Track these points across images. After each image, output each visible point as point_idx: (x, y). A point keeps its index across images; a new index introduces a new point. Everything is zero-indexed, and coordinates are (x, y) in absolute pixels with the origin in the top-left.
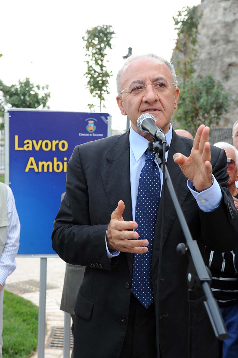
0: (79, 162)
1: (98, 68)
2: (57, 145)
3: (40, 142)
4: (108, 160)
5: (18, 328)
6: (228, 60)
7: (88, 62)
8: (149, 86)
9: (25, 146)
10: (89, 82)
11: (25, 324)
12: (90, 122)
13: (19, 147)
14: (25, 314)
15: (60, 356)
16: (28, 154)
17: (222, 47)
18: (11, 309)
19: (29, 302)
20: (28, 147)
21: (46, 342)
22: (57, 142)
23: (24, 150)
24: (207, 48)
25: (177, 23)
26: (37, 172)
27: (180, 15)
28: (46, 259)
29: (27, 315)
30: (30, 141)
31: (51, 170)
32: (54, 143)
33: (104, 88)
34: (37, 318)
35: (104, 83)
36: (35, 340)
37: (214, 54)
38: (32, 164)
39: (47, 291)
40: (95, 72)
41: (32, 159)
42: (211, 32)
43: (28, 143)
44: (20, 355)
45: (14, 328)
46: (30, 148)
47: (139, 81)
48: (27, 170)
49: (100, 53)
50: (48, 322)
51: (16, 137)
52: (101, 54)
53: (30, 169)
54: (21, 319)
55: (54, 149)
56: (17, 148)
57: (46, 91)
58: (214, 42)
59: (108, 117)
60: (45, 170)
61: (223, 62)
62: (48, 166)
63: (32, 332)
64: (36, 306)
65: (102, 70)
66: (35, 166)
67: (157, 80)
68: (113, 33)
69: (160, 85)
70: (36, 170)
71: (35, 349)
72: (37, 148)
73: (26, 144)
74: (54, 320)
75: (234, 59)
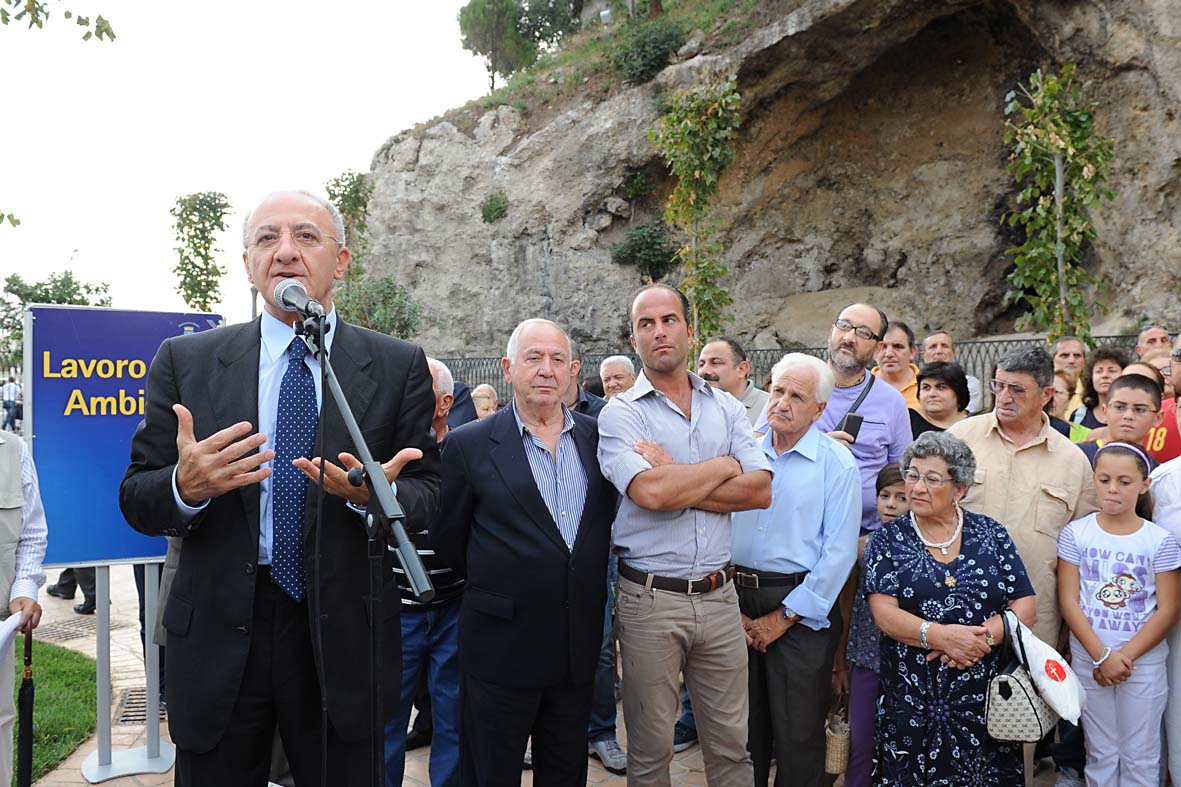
0: (169, 365)
1: (199, 261)
2: (126, 368)
3: (93, 362)
4: (221, 362)
5: (57, 698)
6: (414, 258)
7: (181, 251)
8: (286, 236)
9: (64, 371)
10: (184, 283)
11: (71, 691)
12: (186, 328)
13: (51, 371)
14: (71, 674)
15: (142, 734)
16: (69, 385)
17: (405, 238)
18: (42, 668)
19: (76, 653)
20: (69, 372)
21: (112, 716)
22: (126, 362)
23: (62, 377)
24: (383, 237)
25: (333, 196)
26: (87, 416)
27: (338, 185)
28: (108, 567)
29: (74, 674)
30: (74, 362)
31: (114, 412)
32: (120, 364)
33: (211, 293)
34: (93, 678)
35: (211, 285)
36: (92, 714)
37: (393, 248)
38: (77, 402)
39: (112, 633)
40: (194, 266)
41: (77, 393)
42: (387, 216)
43: (70, 365)
44: (64, 742)
45: (50, 698)
46: (74, 374)
47: (270, 226)
48: (67, 412)
49: (204, 236)
50: (115, 683)
51: (47, 355)
52: (205, 238)
53: (73, 410)
54: (63, 683)
55: (119, 375)
56: (47, 374)
57: (103, 296)
58: (392, 230)
59: (220, 321)
60: (104, 412)
61: (407, 260)
62: (109, 404)
63: (85, 702)
64: (91, 660)
65: (207, 264)
66: (83, 405)
67: (301, 227)
68: (226, 205)
69: (305, 235)
70: (86, 412)
71: (92, 730)
72: (87, 374)
73: (65, 367)
74: (127, 678)
75: (424, 257)
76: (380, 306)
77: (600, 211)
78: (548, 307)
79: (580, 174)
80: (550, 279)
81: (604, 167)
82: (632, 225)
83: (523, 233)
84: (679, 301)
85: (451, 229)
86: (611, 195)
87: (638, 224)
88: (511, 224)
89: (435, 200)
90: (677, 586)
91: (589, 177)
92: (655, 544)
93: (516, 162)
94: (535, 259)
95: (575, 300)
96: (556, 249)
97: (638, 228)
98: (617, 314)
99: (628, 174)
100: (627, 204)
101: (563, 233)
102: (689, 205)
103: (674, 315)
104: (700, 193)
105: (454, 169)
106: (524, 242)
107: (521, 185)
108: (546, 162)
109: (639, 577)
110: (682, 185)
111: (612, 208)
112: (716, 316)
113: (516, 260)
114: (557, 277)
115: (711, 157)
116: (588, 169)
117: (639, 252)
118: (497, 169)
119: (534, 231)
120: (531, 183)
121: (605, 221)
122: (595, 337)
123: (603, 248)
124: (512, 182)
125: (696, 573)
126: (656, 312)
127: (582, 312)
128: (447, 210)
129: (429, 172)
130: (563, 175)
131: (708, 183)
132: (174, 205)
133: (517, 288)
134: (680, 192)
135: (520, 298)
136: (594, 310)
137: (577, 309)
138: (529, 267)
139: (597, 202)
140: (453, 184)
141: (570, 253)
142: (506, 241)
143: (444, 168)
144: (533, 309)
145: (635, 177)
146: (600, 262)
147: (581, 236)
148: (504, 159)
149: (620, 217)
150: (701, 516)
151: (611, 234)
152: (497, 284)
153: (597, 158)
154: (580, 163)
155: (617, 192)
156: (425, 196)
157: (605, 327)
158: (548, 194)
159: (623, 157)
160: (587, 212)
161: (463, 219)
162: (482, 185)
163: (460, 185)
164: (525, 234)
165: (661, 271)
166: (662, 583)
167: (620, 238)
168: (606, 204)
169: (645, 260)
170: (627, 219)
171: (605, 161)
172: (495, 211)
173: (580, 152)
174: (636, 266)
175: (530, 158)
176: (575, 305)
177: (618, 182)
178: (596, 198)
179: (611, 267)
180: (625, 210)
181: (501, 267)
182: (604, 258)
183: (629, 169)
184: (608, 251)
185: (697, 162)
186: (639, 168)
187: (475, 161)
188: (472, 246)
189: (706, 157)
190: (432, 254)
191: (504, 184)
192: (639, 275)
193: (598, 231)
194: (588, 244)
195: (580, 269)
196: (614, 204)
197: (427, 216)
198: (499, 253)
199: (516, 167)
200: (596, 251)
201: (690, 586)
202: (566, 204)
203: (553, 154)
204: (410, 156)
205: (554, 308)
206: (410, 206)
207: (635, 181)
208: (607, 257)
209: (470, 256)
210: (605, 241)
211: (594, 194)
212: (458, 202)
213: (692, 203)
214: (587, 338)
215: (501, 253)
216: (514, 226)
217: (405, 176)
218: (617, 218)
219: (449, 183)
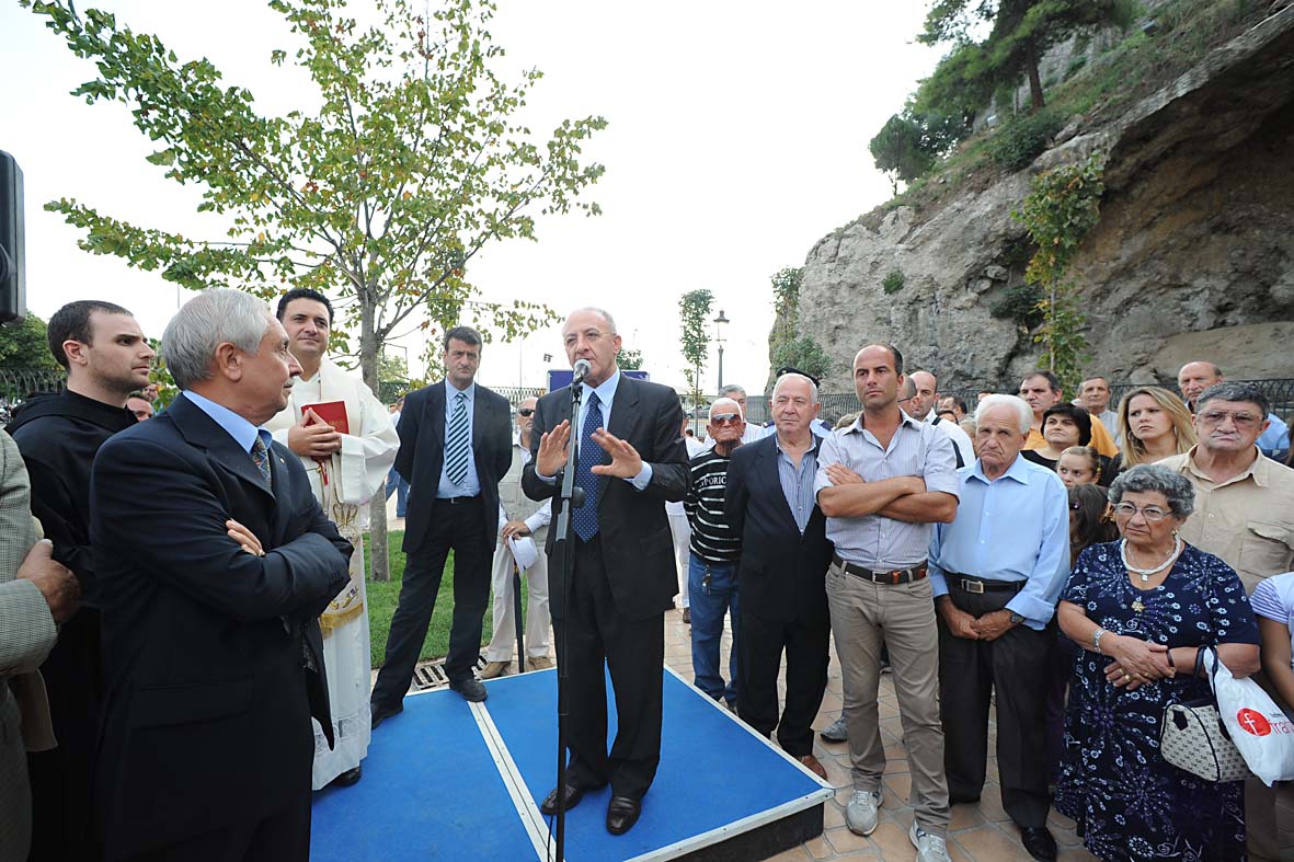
1: (695, 334)
6: (835, 323)
7: (685, 328)
8: (580, 337)
10: (686, 348)
17: (827, 309)
24: (812, 310)
25: (776, 285)
27: (779, 277)
33: (702, 353)
35: (702, 348)
37: (819, 317)
40: (693, 337)
42: (816, 295)
47: (572, 333)
49: (697, 317)
52: (698, 318)
57: (637, 357)
58: (819, 304)
61: (829, 325)
65: (699, 335)
67: (588, 330)
68: (710, 297)
69: (590, 335)
75: (841, 322)
76: (802, 358)
77: (981, 278)
78: (935, 354)
79: (964, 250)
80: (938, 333)
81: (985, 242)
82: (1009, 288)
83: (916, 300)
84: (892, 356)
85: (860, 301)
86: (990, 264)
87: (1016, 285)
88: (906, 294)
89: (849, 281)
90: (865, 574)
91: (971, 252)
92: (846, 542)
93: (911, 247)
94: (924, 318)
95: (958, 348)
96: (942, 310)
97: (1016, 288)
98: (994, 358)
99: (1006, 245)
100: (1005, 270)
101: (949, 297)
102: (1049, 267)
103: (884, 367)
104: (1060, 255)
105: (864, 257)
106: (916, 306)
107: (915, 263)
108: (935, 244)
110: (1043, 252)
111: (991, 274)
112: (1072, 358)
113: (910, 320)
114: (943, 331)
115: (1071, 224)
116: (970, 247)
117: (1015, 307)
118: (896, 254)
119: (925, 297)
120: (922, 261)
121: (986, 285)
122: (974, 376)
123: (983, 306)
124: (907, 262)
125: (881, 567)
127: (964, 357)
128: (859, 288)
129: (845, 262)
130: (948, 253)
131: (1067, 247)
132: (681, 299)
133: (911, 341)
134: (1040, 257)
135: (913, 348)
136: (974, 355)
137: (960, 355)
138: (921, 325)
139: (978, 271)
140: (863, 268)
141: (955, 312)
142: (903, 306)
143: (856, 257)
144: (923, 356)
145: (1012, 247)
146: (982, 318)
147: (963, 298)
148: (901, 246)
149: (999, 281)
151: (991, 295)
152: (895, 339)
153: (978, 235)
154: (963, 241)
155: (995, 261)
156: (842, 278)
157: (983, 368)
158: (937, 268)
159: (1001, 232)
160: (970, 279)
161: (869, 293)
162: (884, 267)
163: (868, 269)
164: (917, 300)
165: (1036, 321)
166: (853, 569)
167: (999, 297)
168: (986, 272)
169: (1021, 314)
170: (1005, 282)
171: (985, 237)
172: (894, 285)
173: (963, 233)
174: (1013, 319)
175: (922, 243)
176: (958, 352)
177: (997, 253)
178: (977, 267)
179: (990, 321)
180: (1004, 274)
181: (898, 326)
182: (983, 314)
183: (1007, 241)
184: (988, 309)
185: (1056, 230)
186: (1016, 240)
187: (879, 250)
188: (876, 312)
189: (1065, 226)
190: (847, 319)
191: (901, 265)
192: (1015, 326)
193: (979, 294)
194: (970, 304)
195: (963, 324)
196: (993, 271)
197: (844, 292)
198: (897, 315)
199: (911, 251)
200: (977, 310)
201: (874, 577)
202: (951, 274)
203: (941, 237)
204: (833, 252)
205: (940, 355)
206: (832, 286)
207: (1013, 250)
208: (987, 314)
209: (874, 319)
210: (985, 300)
211: (976, 264)
212: (866, 281)
213: (1051, 264)
214: (967, 377)
215: (899, 316)
216: (909, 295)
217: (828, 266)
218: (996, 282)
219: (860, 268)
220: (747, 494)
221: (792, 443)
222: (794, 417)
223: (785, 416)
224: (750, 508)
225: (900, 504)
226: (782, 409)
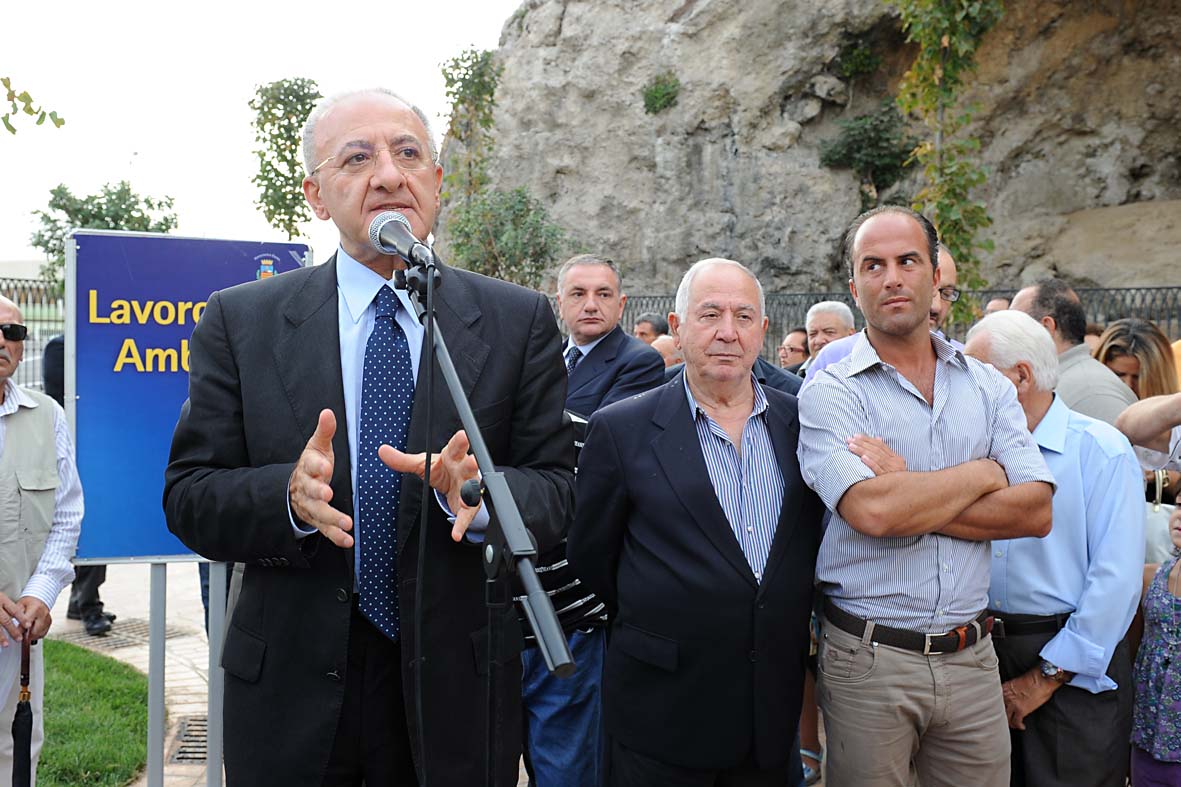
1: (284, 168)
2: (189, 312)
3: (150, 304)
4: (288, 321)
5: (102, 725)
6: (554, 162)
7: (262, 155)
8: (384, 154)
9: (114, 315)
10: (265, 196)
11: (118, 716)
12: (263, 262)
13: (98, 316)
14: (119, 693)
15: (201, 777)
16: (121, 332)
17: (542, 136)
18: (84, 684)
19: (126, 666)
20: (120, 316)
21: (166, 751)
22: (189, 305)
23: (112, 323)
24: (514, 136)
25: (451, 82)
26: (142, 372)
27: (457, 66)
28: (165, 564)
29: (123, 694)
30: (125, 304)
31: (174, 368)
32: (183, 307)
33: (298, 209)
34: (144, 701)
35: (298, 199)
36: (142, 748)
37: (527, 148)
38: (129, 355)
40: (278, 174)
41: (129, 343)
42: (520, 106)
43: (121, 307)
44: (107, 783)
45: (93, 723)
46: (126, 319)
47: (361, 142)
48: (118, 368)
50: (172, 709)
51: (93, 294)
52: (290, 138)
53: (125, 364)
54: (109, 705)
55: (181, 321)
56: (94, 318)
57: (167, 212)
58: (526, 125)
59: (306, 253)
60: (162, 368)
61: (545, 165)
62: (169, 357)
63: (135, 731)
64: (143, 676)
65: (293, 171)
66: (136, 359)
67: (401, 141)
68: (316, 96)
69: (407, 151)
70: (140, 368)
71: (141, 768)
72: (142, 319)
73: (115, 309)
74: (186, 702)
75: (567, 161)
76: (509, 226)
77: (805, 96)
78: (730, 227)
79: (778, 44)
80: (735, 190)
81: (812, 33)
82: (849, 114)
83: (699, 128)
84: (924, 233)
85: (602, 123)
86: (821, 72)
87: (858, 113)
88: (683, 115)
89: (583, 84)
90: (910, 641)
91: (791, 48)
92: (877, 582)
93: (691, 30)
94: (714, 162)
95: (767, 218)
96: (743, 149)
97: (858, 119)
98: (824, 238)
99: (845, 43)
100: (843, 85)
101: (754, 126)
102: (933, 85)
103: (915, 254)
104: (949, 67)
105: (607, 43)
106: (700, 139)
107: (697, 62)
108: (732, 29)
109: (855, 625)
110: (923, 60)
111: (821, 91)
112: (966, 242)
113: (689, 164)
114: (743, 187)
115: (967, 17)
116: (789, 38)
117: (858, 151)
118: (666, 41)
119: (714, 124)
120: (710, 58)
121: (812, 109)
122: (794, 269)
123: (808, 147)
124: (685, 58)
125: (940, 624)
126: (889, 249)
127: (777, 234)
128: (599, 99)
129: (575, 47)
130: (754, 46)
131: (961, 54)
132: (254, 96)
133: (689, 201)
134: (919, 65)
135: (693, 216)
136: (793, 232)
137: (771, 230)
138: (706, 174)
139: (801, 83)
140: (607, 63)
141: (762, 154)
142: (676, 139)
143: (595, 40)
144: (710, 231)
145: (855, 46)
146: (805, 168)
147: (777, 131)
148: (675, 27)
149: (833, 104)
150: (946, 545)
151: (821, 128)
152: (663, 196)
153: (802, 21)
154: (778, 28)
155: (829, 68)
156: (570, 78)
157: (808, 255)
158: (733, 74)
159: (838, 19)
160: (787, 98)
161: (618, 109)
162: (644, 62)
163: (615, 64)
164: (701, 128)
165: (888, 177)
166: (889, 636)
167: (832, 132)
168: (813, 85)
169: (867, 163)
170: (843, 106)
171: (814, 25)
172: (661, 97)
173: (779, 13)
174: (854, 171)
175: (711, 24)
176: (768, 225)
177: (831, 54)
178: (800, 77)
179: (817, 172)
180: (840, 93)
181: (668, 174)
182: (809, 161)
183: (847, 35)
184: (815, 152)
185: (946, 24)
186: (863, 35)
187: (636, 29)
188: (629, 146)
189: (959, 16)
190: (578, 157)
191: (675, 60)
192: (858, 183)
193: (802, 124)
194: (787, 141)
195: (775, 175)
196: (825, 85)
197: (572, 104)
198: (666, 154)
199: (691, 36)
200: (797, 151)
201: (928, 643)
202: (757, 86)
203: (742, 18)
204: (551, 26)
205: (739, 229)
206: (550, 93)
207: (855, 52)
208: (814, 160)
209: (626, 159)
210: (811, 137)
211: (796, 72)
212: (612, 87)
213: (937, 82)
214: (782, 270)
215: (670, 155)
216: (687, 117)
217: (543, 52)
218: (829, 105)
219: (601, 60)
220: (630, 506)
221: (724, 401)
222: (736, 349)
223: (718, 347)
224: (637, 531)
225: (981, 511)
226: (710, 332)
